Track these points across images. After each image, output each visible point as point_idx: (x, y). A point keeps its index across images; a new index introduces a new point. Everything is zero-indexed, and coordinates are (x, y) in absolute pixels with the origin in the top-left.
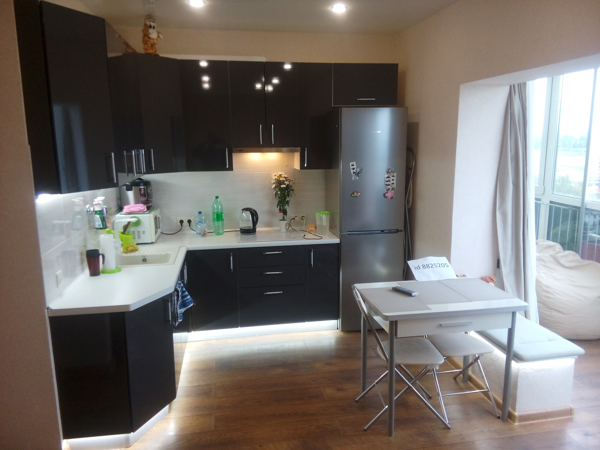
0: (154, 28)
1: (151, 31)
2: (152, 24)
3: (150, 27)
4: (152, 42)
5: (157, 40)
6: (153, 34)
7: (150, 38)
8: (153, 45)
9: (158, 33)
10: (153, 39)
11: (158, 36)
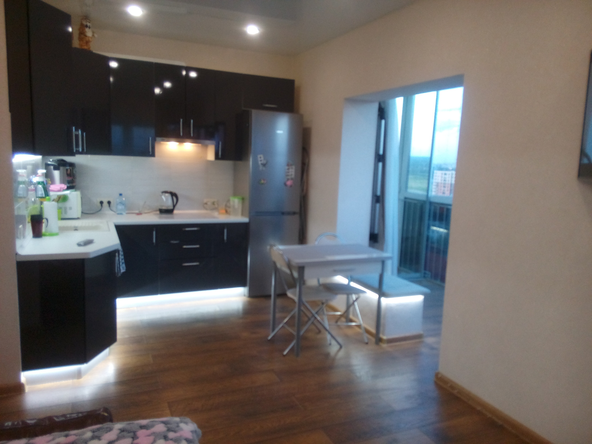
0: (90, 28)
1: (87, 30)
2: (89, 24)
3: (87, 26)
4: (87, 40)
5: (91, 38)
6: (89, 33)
7: (86, 36)
8: (87, 42)
9: (93, 33)
10: (89, 37)
11: (93, 35)
